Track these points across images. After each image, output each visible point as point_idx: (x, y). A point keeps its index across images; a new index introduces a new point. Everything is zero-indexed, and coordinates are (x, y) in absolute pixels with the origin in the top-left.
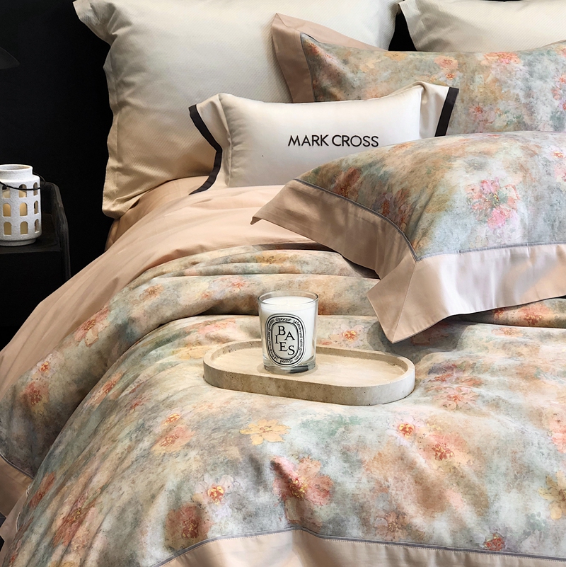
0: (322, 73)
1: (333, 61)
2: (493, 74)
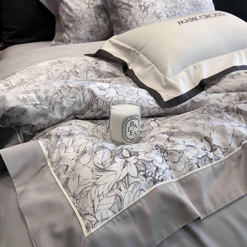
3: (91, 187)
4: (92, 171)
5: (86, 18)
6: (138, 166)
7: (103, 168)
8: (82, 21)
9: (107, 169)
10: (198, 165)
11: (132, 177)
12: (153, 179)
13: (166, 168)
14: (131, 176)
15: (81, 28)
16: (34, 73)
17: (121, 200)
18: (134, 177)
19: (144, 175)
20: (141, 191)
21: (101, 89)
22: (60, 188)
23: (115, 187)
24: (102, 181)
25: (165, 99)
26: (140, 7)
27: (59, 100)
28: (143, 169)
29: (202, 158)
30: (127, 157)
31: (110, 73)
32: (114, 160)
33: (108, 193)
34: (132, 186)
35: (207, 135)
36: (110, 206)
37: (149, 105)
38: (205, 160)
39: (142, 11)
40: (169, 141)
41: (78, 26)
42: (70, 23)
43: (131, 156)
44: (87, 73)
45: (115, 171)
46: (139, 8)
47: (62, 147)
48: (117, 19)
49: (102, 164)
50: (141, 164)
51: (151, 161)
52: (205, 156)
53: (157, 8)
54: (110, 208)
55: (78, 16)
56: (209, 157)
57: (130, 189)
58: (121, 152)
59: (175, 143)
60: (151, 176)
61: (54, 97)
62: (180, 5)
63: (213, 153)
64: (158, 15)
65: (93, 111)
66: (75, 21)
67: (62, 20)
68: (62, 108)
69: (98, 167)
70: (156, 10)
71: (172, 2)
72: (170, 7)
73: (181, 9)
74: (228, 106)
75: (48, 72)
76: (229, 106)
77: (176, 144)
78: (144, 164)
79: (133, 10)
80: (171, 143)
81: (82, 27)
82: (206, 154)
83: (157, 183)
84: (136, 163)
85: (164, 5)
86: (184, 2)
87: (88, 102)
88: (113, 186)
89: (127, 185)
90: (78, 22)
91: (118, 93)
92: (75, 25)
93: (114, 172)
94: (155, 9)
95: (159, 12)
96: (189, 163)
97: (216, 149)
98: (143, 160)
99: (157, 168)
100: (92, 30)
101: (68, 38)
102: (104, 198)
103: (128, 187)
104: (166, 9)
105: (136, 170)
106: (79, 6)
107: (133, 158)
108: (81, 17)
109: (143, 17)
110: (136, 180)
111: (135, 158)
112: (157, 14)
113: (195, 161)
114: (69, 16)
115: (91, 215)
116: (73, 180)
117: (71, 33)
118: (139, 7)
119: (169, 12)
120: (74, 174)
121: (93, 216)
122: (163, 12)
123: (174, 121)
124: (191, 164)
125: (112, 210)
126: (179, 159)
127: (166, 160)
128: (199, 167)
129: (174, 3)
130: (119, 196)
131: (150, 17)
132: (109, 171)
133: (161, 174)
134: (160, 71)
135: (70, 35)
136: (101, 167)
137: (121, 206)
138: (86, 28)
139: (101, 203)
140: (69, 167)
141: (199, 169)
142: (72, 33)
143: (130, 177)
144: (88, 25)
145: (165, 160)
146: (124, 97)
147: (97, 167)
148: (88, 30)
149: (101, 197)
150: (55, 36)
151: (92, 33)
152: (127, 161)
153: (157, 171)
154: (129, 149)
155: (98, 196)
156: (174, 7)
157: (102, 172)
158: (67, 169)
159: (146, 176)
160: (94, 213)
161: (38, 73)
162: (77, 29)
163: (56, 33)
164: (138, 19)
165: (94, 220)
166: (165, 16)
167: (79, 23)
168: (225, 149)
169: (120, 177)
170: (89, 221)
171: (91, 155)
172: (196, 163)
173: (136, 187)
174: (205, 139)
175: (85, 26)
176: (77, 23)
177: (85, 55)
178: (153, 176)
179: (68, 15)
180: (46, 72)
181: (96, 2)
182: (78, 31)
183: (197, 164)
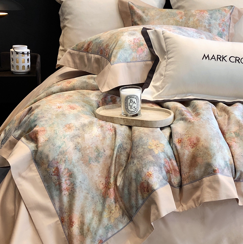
0: (135, 16)
1: (139, 12)
2: (197, 17)
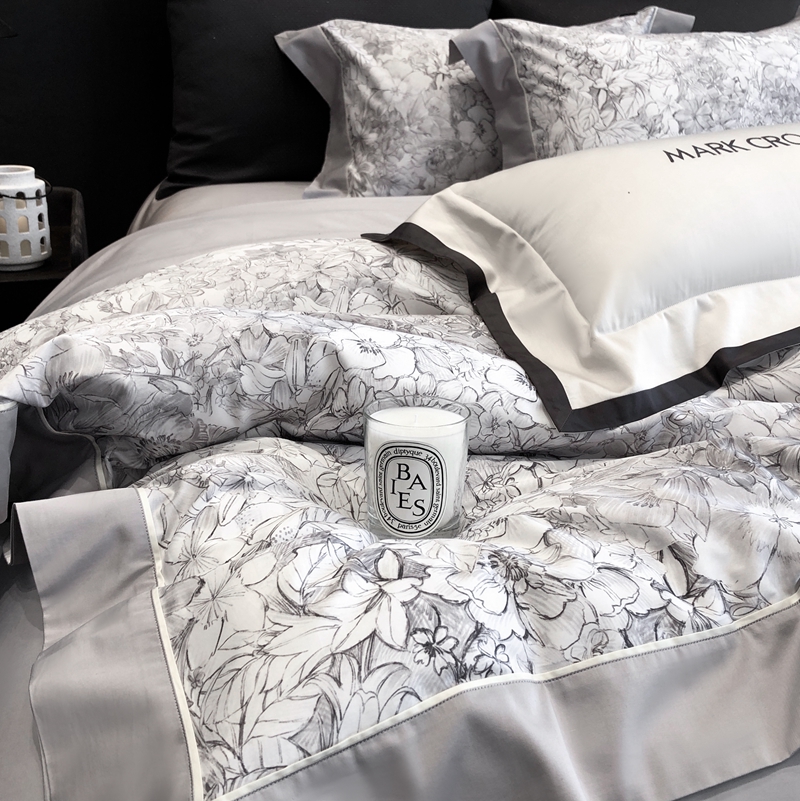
3: (251, 658)
4: (266, 608)
5: (422, 120)
6: (414, 613)
7: (302, 604)
8: (407, 128)
9: (313, 609)
10: (626, 638)
11: (387, 644)
12: (453, 661)
13: (513, 632)
14: (382, 641)
15: (401, 150)
16: (192, 279)
17: (334, 715)
18: (391, 647)
19: (427, 646)
20: (408, 696)
21: (366, 349)
22: (163, 649)
23: (324, 671)
24: (287, 642)
25: (577, 402)
26: (595, 95)
27: (231, 370)
28: (430, 625)
29: (647, 615)
30: (387, 580)
31: (425, 298)
32: (342, 581)
33: (295, 687)
34: (380, 675)
35: (681, 540)
36: (294, 728)
37: (517, 414)
38: (656, 625)
39: (600, 107)
40: (548, 545)
41: (392, 142)
42: (371, 132)
43: (400, 576)
44: (351, 293)
45: (336, 619)
46: (589, 97)
47: (207, 519)
48: (517, 127)
49: (301, 591)
50: (427, 607)
51: (463, 603)
52: (661, 609)
53: (648, 99)
54: (292, 734)
55: (396, 111)
56: (671, 616)
57: (372, 683)
58: (377, 561)
59: (563, 554)
60: (450, 652)
61: (215, 360)
62: (731, 96)
63: (693, 604)
64: (650, 125)
65: (333, 415)
66: (386, 125)
67: (349, 119)
68: (238, 395)
69: (287, 599)
70: (644, 107)
71: (704, 84)
72: (696, 99)
73: (733, 108)
74: (782, 450)
75: (233, 279)
76: (785, 447)
77: (564, 557)
78: (435, 608)
79: (569, 102)
80: (551, 550)
81: (407, 147)
82: (663, 603)
83: (468, 678)
84: (412, 602)
85: (674, 91)
86: (744, 88)
87: (319, 384)
88: (318, 665)
89: (364, 670)
90: (395, 130)
91: (418, 364)
92: (383, 140)
93: (332, 623)
94: (641, 105)
95: (656, 113)
96: (595, 626)
97: (703, 592)
98: (437, 595)
99: (476, 628)
100: (437, 158)
101: (358, 177)
102: (280, 699)
103: (366, 677)
104: (679, 106)
105: (405, 624)
106: (402, 80)
107: (406, 583)
108: (404, 116)
109: (600, 125)
110: (398, 657)
111: (413, 586)
112: (648, 121)
113: (620, 621)
114: (370, 108)
115: (229, 748)
116: (206, 628)
117: (370, 164)
118: (590, 93)
119: (691, 117)
120: (213, 610)
121: (234, 752)
122: (668, 116)
123: (589, 476)
124: (604, 631)
125: (299, 743)
126: (564, 608)
127: (518, 606)
128: (629, 645)
129: (708, 88)
130: (329, 701)
131: (622, 128)
132: (317, 615)
133: (489, 648)
134: (578, 307)
135: (366, 166)
136: (297, 599)
137: (331, 734)
138: (418, 151)
139: (267, 715)
140: (206, 585)
141: (629, 651)
142: (374, 162)
143: (378, 643)
144: (427, 141)
145: (515, 606)
146: (438, 379)
147: (283, 595)
148: (424, 157)
149: (272, 696)
150: (324, 168)
151: (434, 167)
152: (382, 591)
153: (476, 636)
154: (403, 554)
155: (265, 691)
156: (708, 99)
157: (295, 617)
158: (198, 591)
159: (434, 649)
160: (240, 744)
161: (203, 281)
162: (389, 151)
163: (326, 158)
164: (581, 130)
165: (235, 765)
166: (675, 127)
167: (398, 134)
168: (738, 596)
169: (348, 639)
170: (219, 765)
171: (279, 556)
172: (621, 631)
173: (390, 682)
174: (673, 551)
175: (415, 144)
176: (390, 131)
177: (364, 236)
178: (458, 652)
179: (366, 106)
180: (230, 278)
181: (459, 70)
182: (393, 159)
183: (624, 632)
